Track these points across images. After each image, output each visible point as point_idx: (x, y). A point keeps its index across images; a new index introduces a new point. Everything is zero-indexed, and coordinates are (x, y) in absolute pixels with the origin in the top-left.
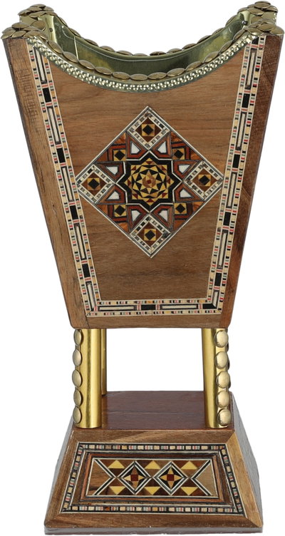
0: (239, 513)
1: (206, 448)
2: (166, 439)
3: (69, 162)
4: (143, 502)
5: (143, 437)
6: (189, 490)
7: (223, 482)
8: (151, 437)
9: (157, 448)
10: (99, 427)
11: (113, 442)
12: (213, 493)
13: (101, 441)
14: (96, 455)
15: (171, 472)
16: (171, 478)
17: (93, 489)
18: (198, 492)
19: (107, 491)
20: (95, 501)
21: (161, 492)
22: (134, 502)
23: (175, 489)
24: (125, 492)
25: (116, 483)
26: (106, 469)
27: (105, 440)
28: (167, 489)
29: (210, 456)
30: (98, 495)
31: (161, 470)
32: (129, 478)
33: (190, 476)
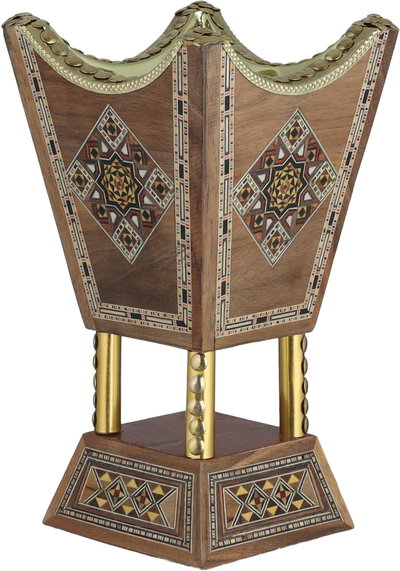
0: (337, 518)
1: (300, 458)
2: (271, 455)
3: (231, 174)
4: (269, 524)
5: (254, 457)
6: (298, 504)
7: (320, 490)
8: (260, 456)
9: (267, 466)
10: (215, 456)
11: (234, 468)
12: (316, 503)
13: (225, 468)
14: (225, 484)
15: (282, 489)
16: (283, 494)
17: (230, 520)
18: (305, 505)
19: (241, 520)
20: (234, 533)
21: (279, 511)
22: (263, 526)
23: (288, 506)
24: (254, 517)
25: (245, 510)
26: (234, 497)
27: (228, 467)
28: (283, 507)
29: (305, 466)
30: (235, 526)
31: (275, 489)
32: (253, 502)
33: (296, 489)
